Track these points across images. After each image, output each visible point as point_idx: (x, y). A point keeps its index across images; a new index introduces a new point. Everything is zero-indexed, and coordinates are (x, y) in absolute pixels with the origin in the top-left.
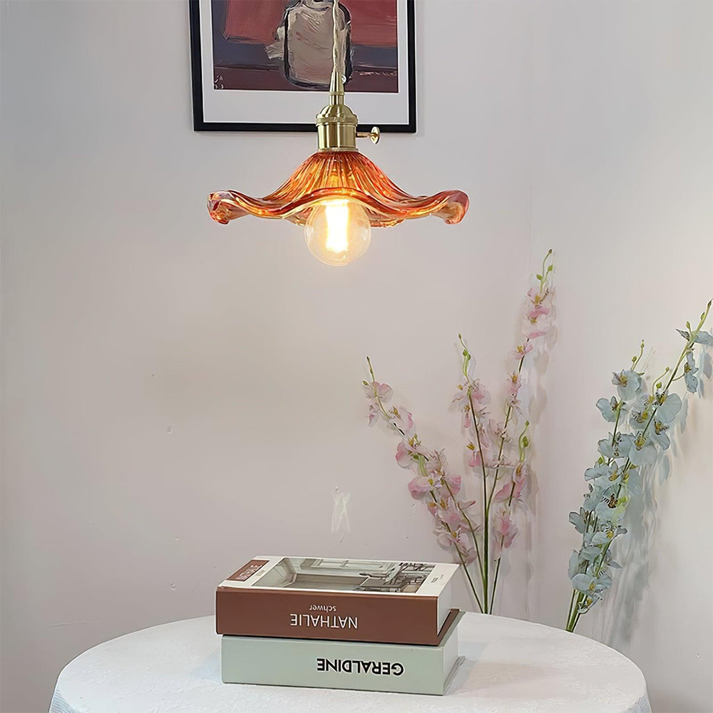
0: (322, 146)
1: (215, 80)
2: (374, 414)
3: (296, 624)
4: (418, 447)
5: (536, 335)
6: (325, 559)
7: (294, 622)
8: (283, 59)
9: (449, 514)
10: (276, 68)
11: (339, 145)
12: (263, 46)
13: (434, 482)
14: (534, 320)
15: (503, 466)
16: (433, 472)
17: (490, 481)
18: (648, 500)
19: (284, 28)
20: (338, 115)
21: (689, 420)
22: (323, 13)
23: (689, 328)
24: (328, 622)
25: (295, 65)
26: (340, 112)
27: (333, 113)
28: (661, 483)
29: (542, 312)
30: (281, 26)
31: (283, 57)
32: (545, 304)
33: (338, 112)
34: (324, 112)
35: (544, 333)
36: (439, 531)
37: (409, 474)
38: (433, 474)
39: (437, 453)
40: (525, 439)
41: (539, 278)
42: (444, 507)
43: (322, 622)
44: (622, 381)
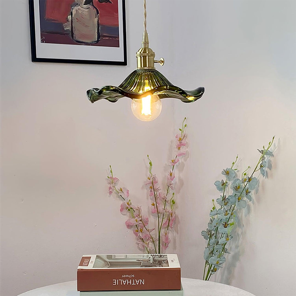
0: (139, 66)
1: (41, 38)
2: (112, 191)
3: (115, 284)
4: (131, 205)
5: (180, 155)
6: (116, 255)
7: (115, 283)
8: (70, 30)
9: (144, 235)
10: (67, 34)
11: (147, 66)
12: (62, 24)
13: (138, 221)
14: (179, 149)
15: (166, 213)
16: (137, 216)
17: (161, 220)
18: (239, 224)
19: (71, 16)
20: (147, 53)
21: (260, 189)
22: (87, 10)
23: (264, 148)
24: (130, 282)
25: (76, 33)
26: (148, 51)
27: (145, 52)
28: (246, 216)
29: (182, 145)
30: (70, 15)
31: (70, 29)
32: (183, 141)
33: (147, 51)
34: (140, 51)
35: (184, 154)
36: (139, 243)
37: (125, 218)
38: (137, 217)
39: (138, 208)
40: (173, 201)
41: (180, 130)
42: (142, 232)
43: (128, 282)
44: (227, 173)
